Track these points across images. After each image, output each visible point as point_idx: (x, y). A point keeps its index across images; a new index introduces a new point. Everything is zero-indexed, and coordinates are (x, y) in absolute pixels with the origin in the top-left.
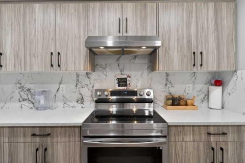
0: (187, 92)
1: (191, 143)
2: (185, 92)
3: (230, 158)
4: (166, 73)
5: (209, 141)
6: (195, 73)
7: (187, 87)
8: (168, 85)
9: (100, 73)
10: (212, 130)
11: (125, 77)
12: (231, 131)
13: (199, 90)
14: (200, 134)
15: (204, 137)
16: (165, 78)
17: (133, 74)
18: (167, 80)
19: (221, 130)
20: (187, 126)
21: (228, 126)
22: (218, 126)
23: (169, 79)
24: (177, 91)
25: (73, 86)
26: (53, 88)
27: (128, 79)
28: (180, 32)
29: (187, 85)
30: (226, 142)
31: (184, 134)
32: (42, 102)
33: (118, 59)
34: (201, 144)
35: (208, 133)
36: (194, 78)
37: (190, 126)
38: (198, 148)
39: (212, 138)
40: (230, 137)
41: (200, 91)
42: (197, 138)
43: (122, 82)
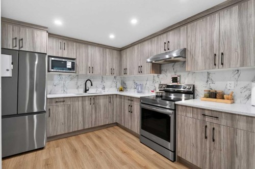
0: (229, 88)
1: (191, 119)
2: (226, 88)
3: (222, 138)
4: (208, 72)
5: (204, 121)
6: (238, 71)
7: (228, 84)
8: (209, 82)
9: (164, 75)
10: (207, 113)
11: (176, 76)
12: (224, 117)
13: (243, 86)
14: (197, 114)
15: (200, 117)
16: (206, 77)
17: (182, 74)
18: (208, 78)
19: (215, 114)
20: (189, 107)
21: (222, 112)
22: (212, 110)
23: (210, 76)
24: (218, 87)
25: (152, 82)
26: (144, 83)
27: (178, 78)
28: (204, 41)
29: (229, 82)
30: (219, 125)
31: (186, 112)
32: (140, 89)
33: (173, 66)
34: (198, 121)
35: (203, 115)
36: (237, 75)
37: (190, 107)
38: (196, 124)
39: (207, 119)
40: (224, 121)
41: (245, 88)
42: (195, 116)
43: (175, 80)
